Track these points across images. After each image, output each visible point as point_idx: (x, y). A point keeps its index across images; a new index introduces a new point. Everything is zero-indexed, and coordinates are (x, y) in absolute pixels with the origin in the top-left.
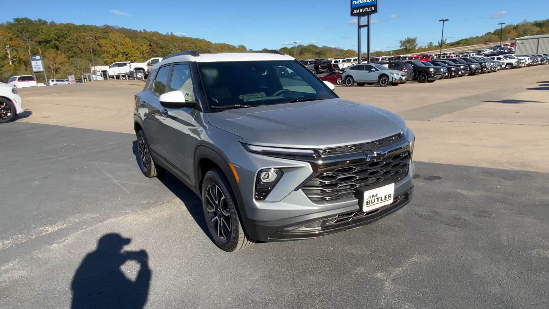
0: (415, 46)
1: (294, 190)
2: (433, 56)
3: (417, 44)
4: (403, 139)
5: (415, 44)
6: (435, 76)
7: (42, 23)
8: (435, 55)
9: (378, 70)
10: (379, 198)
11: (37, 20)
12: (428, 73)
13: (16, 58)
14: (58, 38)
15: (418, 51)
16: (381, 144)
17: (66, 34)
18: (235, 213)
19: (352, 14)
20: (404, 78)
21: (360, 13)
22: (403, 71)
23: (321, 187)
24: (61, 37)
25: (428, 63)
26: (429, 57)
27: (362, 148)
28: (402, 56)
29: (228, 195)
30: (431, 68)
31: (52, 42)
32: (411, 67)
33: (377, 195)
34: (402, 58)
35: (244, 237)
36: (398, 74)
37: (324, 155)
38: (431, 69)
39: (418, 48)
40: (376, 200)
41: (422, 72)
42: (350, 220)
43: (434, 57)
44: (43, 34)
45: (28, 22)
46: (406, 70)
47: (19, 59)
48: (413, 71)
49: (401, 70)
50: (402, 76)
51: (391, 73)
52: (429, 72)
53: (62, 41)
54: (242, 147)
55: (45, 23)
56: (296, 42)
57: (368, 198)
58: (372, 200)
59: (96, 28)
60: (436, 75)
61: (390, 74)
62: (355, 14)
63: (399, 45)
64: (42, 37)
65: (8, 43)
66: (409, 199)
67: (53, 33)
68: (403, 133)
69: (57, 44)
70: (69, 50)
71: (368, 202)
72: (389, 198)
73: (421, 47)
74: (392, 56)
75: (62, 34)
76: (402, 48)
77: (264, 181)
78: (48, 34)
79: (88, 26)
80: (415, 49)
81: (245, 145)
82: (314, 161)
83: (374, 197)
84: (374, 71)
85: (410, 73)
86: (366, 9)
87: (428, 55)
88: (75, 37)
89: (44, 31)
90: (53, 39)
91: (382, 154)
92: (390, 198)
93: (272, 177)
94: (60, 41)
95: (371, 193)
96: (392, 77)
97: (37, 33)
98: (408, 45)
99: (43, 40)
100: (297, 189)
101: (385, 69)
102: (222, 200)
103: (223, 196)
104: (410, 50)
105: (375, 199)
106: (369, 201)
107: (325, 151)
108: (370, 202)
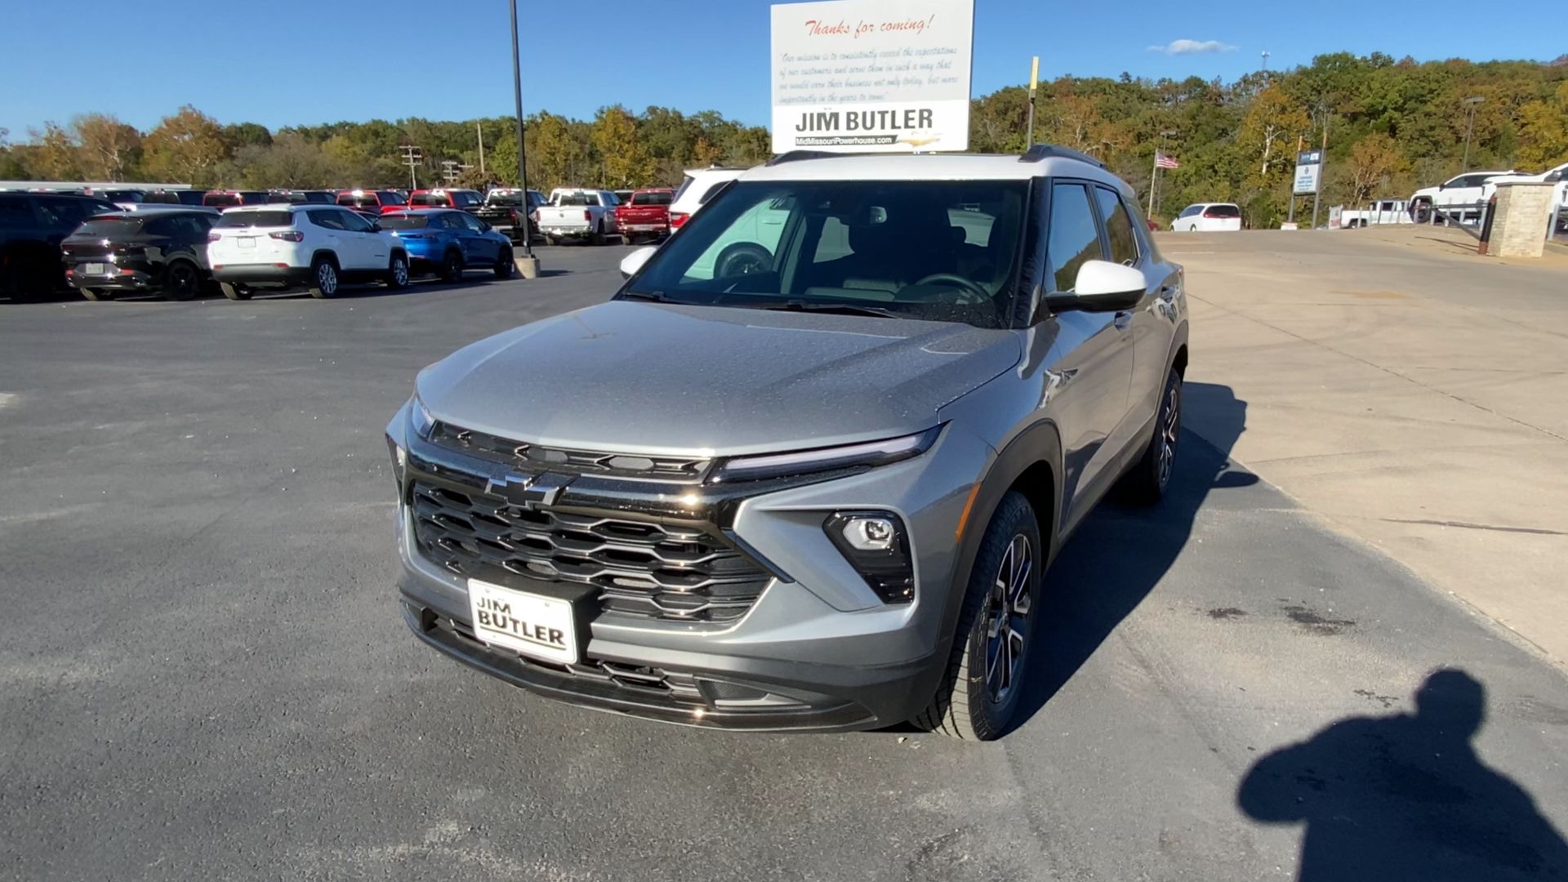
7: (1380, 62)
11: (1369, 57)
13: (1280, 156)
14: (1405, 103)
17: (1431, 91)
24: (1413, 100)
31: (1386, 114)
40: (510, 624)
44: (1369, 93)
45: (1344, 63)
47: (1285, 159)
53: (1413, 111)
55: (1387, 63)
58: (494, 616)
59: (1534, 67)
64: (1361, 103)
65: (1273, 120)
67: (1396, 89)
69: (1395, 119)
70: (1422, 134)
72: (552, 640)
75: (1419, 91)
78: (1382, 93)
79: (1508, 64)
83: (501, 610)
88: (1453, 98)
89: (1376, 85)
90: (1390, 106)
92: (557, 644)
94: (1406, 112)
95: (487, 592)
97: (1355, 92)
99: (1364, 110)
105: (504, 619)
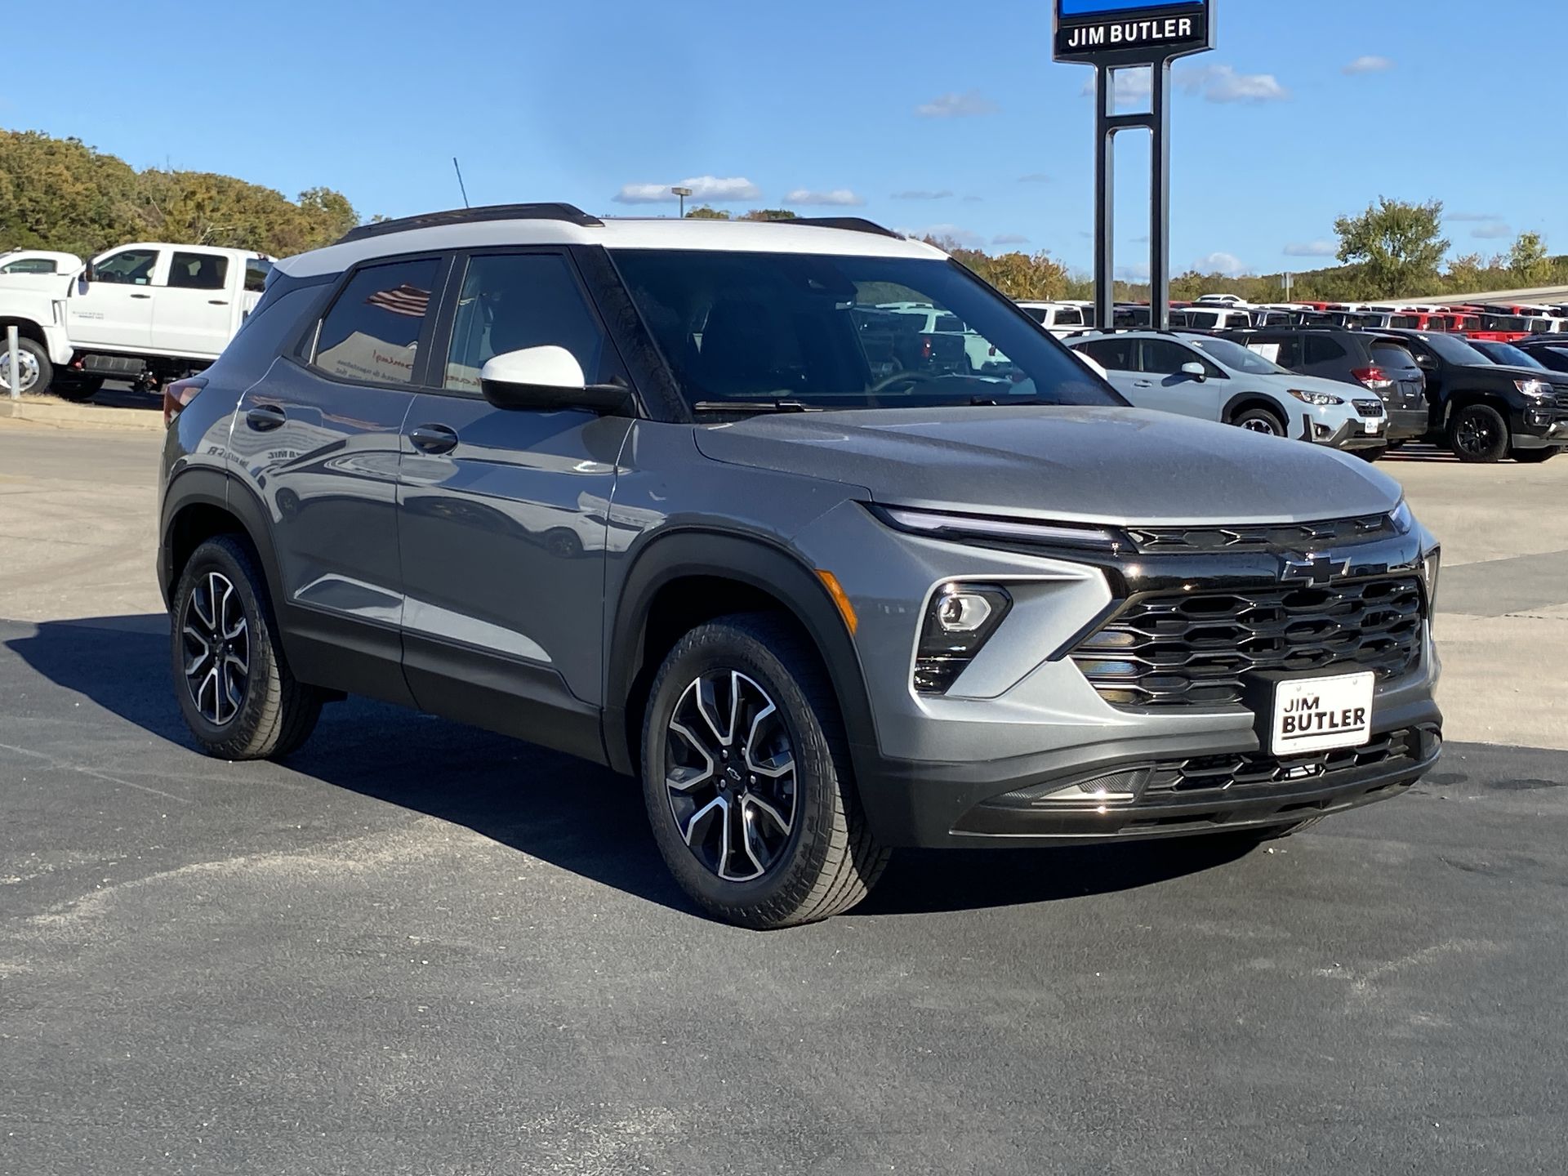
0: (1436, 253)
1: (1050, 658)
2: (1545, 317)
3: (1446, 244)
4: (1398, 533)
5: (1432, 241)
6: (1553, 427)
8: (1555, 313)
9: (1221, 374)
10: (1325, 714)
12: (1515, 411)
15: (1454, 283)
16: (1326, 536)
18: (822, 751)
19: (1063, 51)
20: (1372, 424)
21: (1107, 45)
22: (1366, 386)
23: (1137, 653)
25: (1513, 349)
26: (1519, 325)
27: (1264, 541)
28: (1353, 307)
29: (796, 695)
30: (1528, 377)
32: (1413, 364)
33: (1316, 701)
34: (1352, 318)
35: (846, 851)
36: (1340, 402)
37: (1144, 549)
38: (1527, 385)
39: (1452, 267)
40: (1315, 720)
41: (1476, 396)
42: (1225, 788)
43: (1549, 323)
46: (1383, 384)
48: (1427, 391)
49: (1357, 377)
50: (1364, 411)
51: (1297, 392)
52: (1515, 402)
54: (871, 519)
56: (688, 192)
57: (1289, 709)
58: (1301, 717)
60: (1557, 420)
61: (1291, 397)
62: (1080, 48)
63: (1336, 242)
66: (1425, 760)
68: (1398, 519)
71: (1290, 721)
72: (1355, 723)
73: (1471, 259)
74: (1294, 307)
76: (1354, 260)
77: (948, 626)
80: (1434, 273)
81: (881, 511)
82: (1114, 565)
83: (1309, 708)
84: (1196, 377)
85: (1408, 401)
86: (1144, 25)
87: (1512, 311)
91: (1332, 562)
92: (1359, 725)
93: (971, 614)
95: (1299, 690)
96: (1306, 418)
98: (1386, 245)
100: (1056, 656)
101: (1259, 369)
102: (761, 722)
103: (767, 704)
104: (1402, 273)
105: (1310, 716)
106: (1293, 718)
107: (1148, 533)
108: (1296, 723)
